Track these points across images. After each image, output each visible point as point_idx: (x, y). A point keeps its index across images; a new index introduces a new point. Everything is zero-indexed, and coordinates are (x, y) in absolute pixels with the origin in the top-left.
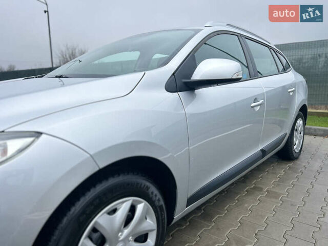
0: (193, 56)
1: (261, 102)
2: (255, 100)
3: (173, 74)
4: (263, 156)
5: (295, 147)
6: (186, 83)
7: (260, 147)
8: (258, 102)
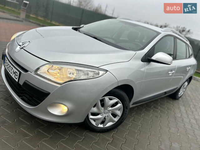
0: (154, 48)
1: (174, 72)
2: (171, 71)
3: (145, 55)
4: (165, 94)
5: (179, 93)
6: (148, 59)
7: (165, 91)
8: (172, 71)
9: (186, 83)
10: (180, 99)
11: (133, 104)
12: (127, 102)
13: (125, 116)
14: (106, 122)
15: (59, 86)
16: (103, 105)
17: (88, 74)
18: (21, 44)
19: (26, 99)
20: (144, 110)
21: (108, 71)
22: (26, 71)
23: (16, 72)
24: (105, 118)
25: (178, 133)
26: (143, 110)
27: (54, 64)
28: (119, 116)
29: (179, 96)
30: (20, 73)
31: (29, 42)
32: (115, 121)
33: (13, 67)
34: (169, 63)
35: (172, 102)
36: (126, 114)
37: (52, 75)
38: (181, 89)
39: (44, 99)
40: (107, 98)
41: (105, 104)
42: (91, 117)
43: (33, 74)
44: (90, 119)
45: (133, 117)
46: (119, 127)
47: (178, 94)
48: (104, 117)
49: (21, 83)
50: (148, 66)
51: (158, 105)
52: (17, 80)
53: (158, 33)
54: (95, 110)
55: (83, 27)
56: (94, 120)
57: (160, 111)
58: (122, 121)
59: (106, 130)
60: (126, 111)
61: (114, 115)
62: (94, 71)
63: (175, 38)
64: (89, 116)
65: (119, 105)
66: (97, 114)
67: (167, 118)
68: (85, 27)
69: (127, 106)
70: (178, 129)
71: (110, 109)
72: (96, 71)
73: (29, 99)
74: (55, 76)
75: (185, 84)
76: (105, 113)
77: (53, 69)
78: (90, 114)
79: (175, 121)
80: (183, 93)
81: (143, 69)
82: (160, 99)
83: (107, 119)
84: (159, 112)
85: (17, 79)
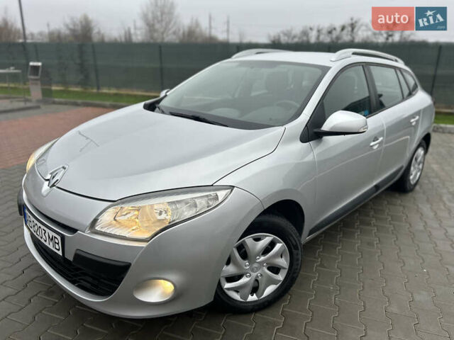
0: (323, 103)
1: (381, 139)
2: (376, 139)
3: (306, 125)
4: (377, 191)
5: (411, 177)
6: (316, 133)
7: (374, 183)
8: (378, 139)
9: (421, 152)
10: (417, 188)
11: (311, 232)
12: (294, 235)
13: (298, 265)
14: (261, 287)
15: (144, 245)
16: (244, 255)
17: (196, 206)
18: (48, 177)
19: (88, 285)
20: (341, 236)
21: (234, 187)
22: (73, 231)
23: (55, 238)
24: (257, 280)
25: (423, 269)
26: (338, 236)
27: (123, 203)
28: (284, 268)
29: (412, 182)
30: (63, 238)
31: (64, 168)
32: (280, 281)
33: (45, 229)
34: (362, 130)
35: (399, 202)
36: (298, 260)
37: (126, 227)
38: (412, 168)
39: (123, 278)
40: (249, 240)
41: (248, 252)
42: (227, 285)
43: (87, 234)
44: (226, 291)
45: (320, 260)
46: (292, 289)
47: (409, 180)
48: (253, 279)
49: (70, 257)
50: (319, 147)
51: (368, 216)
52: (60, 253)
53: (325, 70)
54: (230, 270)
55: (166, 96)
56: (236, 290)
57: (376, 228)
58: (295, 275)
59: (266, 303)
60: (297, 254)
61: (275, 269)
62: (207, 196)
63: (365, 65)
64: (222, 285)
65: (278, 246)
66: (239, 277)
67: (393, 240)
68: (171, 96)
69: (295, 244)
70: (423, 260)
71: (262, 258)
72: (211, 193)
73: (92, 285)
74: (132, 226)
75: (417, 153)
76: (253, 271)
77: (124, 214)
78: (223, 281)
79: (413, 241)
80: (419, 174)
81: (309, 158)
82: (371, 200)
83: (262, 281)
84: (374, 232)
85: (59, 250)
